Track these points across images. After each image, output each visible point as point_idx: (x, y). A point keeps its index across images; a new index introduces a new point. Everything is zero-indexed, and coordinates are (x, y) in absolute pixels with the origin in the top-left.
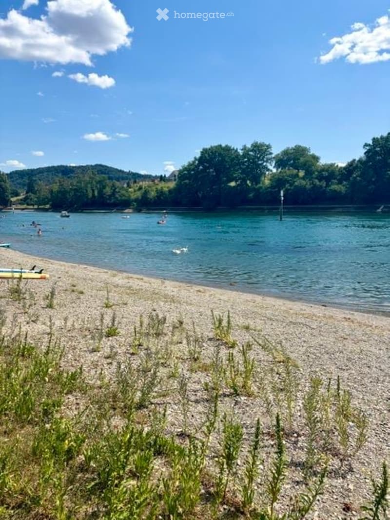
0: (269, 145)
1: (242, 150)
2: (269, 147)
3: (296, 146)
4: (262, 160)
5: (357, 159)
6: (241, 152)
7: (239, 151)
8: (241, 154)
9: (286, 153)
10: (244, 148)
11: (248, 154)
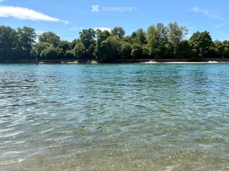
0: (34, 29)
1: (17, 29)
2: (34, 30)
3: (49, 32)
4: (30, 36)
5: (77, 39)
6: (17, 31)
7: (16, 30)
8: (17, 32)
9: (44, 34)
10: (19, 29)
11: (21, 32)
